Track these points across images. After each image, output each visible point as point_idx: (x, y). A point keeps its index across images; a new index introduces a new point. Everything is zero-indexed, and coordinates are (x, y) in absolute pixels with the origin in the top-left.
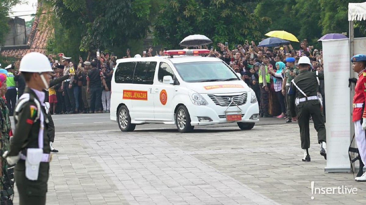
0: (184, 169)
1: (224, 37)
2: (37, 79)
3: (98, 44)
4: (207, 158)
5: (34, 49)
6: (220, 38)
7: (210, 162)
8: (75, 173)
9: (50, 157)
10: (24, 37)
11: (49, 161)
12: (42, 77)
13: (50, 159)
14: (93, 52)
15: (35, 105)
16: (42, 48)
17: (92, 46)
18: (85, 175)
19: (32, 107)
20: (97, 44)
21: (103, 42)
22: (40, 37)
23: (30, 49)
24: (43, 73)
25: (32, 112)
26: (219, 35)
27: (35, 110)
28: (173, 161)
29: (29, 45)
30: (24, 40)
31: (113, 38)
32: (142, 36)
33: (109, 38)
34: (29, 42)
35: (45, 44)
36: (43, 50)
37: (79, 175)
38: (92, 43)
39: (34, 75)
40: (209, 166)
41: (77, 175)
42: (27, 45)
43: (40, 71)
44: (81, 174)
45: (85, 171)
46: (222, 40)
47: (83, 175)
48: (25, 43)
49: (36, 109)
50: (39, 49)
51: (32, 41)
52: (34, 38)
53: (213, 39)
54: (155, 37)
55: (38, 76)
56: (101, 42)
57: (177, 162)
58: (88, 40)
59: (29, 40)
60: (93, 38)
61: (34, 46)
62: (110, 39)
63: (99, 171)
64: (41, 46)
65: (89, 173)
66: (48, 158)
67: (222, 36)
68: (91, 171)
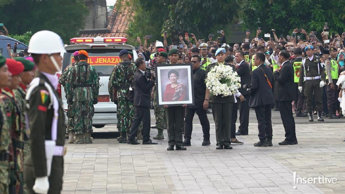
0: (256, 169)
1: (320, 23)
2: (47, 61)
3: (181, 28)
4: (283, 157)
5: (115, 34)
6: (317, 24)
7: (287, 162)
8: (134, 171)
9: (64, 150)
10: (106, 20)
11: (63, 155)
12: (52, 58)
13: (65, 152)
14: (175, 37)
15: (46, 89)
16: (124, 33)
17: (174, 31)
18: (145, 173)
19: (43, 92)
20: (179, 29)
21: (186, 27)
22: (121, 20)
23: (111, 34)
24: (53, 55)
25: (44, 98)
26: (316, 21)
27: (46, 95)
28: (246, 160)
29: (110, 29)
30: (105, 23)
31: (198, 22)
32: (229, 21)
33: (193, 22)
34: (109, 26)
35: (127, 28)
36: (125, 35)
37: (138, 173)
38: (174, 28)
39: (43, 57)
40: (284, 167)
41: (136, 173)
42: (107, 29)
43: (49, 52)
44: (140, 172)
45: (146, 169)
46: (319, 26)
47: (142, 173)
48: (106, 26)
49: (47, 93)
50: (120, 34)
51: (113, 24)
52: (115, 21)
53: (309, 24)
54: (244, 21)
55: (47, 58)
56: (184, 26)
57: (249, 161)
58: (170, 24)
59: (110, 23)
60: (176, 22)
61: (115, 31)
62: (195, 23)
63: (162, 169)
64: (122, 31)
65: (150, 171)
66: (63, 152)
67: (318, 21)
68: (151, 169)
